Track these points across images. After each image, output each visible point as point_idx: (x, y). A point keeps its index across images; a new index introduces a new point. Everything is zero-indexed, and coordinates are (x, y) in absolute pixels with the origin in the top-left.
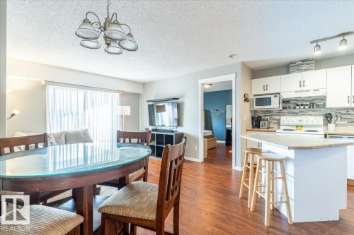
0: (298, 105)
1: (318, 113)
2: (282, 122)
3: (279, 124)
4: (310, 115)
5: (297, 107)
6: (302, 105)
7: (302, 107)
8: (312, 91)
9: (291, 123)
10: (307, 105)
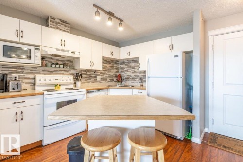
0: (53, 64)
1: (69, 73)
2: (38, 82)
3: (34, 84)
4: (63, 74)
5: (54, 66)
6: (57, 64)
7: (58, 66)
8: (70, 52)
9: (48, 82)
10: (61, 64)
